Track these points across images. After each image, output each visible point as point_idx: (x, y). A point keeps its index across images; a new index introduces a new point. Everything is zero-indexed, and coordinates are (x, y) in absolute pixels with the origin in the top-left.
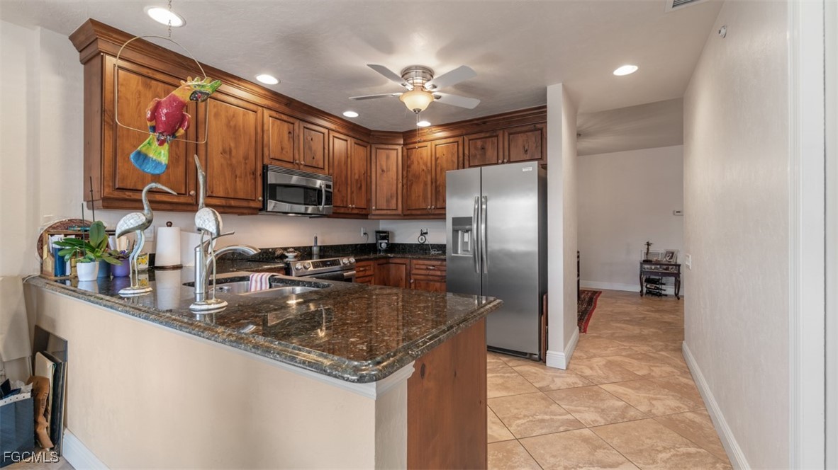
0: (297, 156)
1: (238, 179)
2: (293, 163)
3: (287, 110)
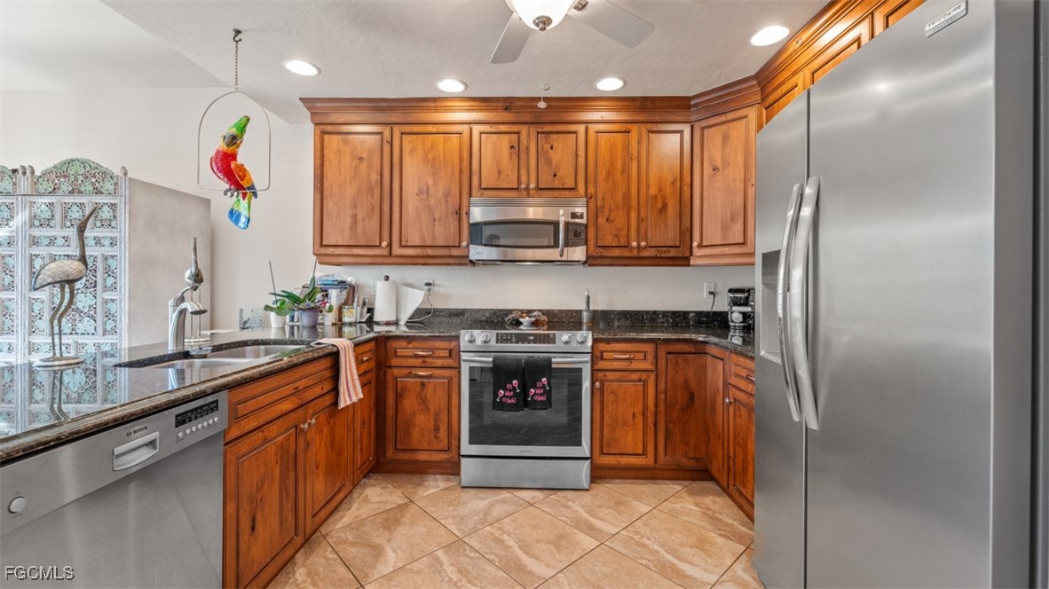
0: (524, 178)
1: (437, 222)
2: (517, 189)
3: (508, 116)
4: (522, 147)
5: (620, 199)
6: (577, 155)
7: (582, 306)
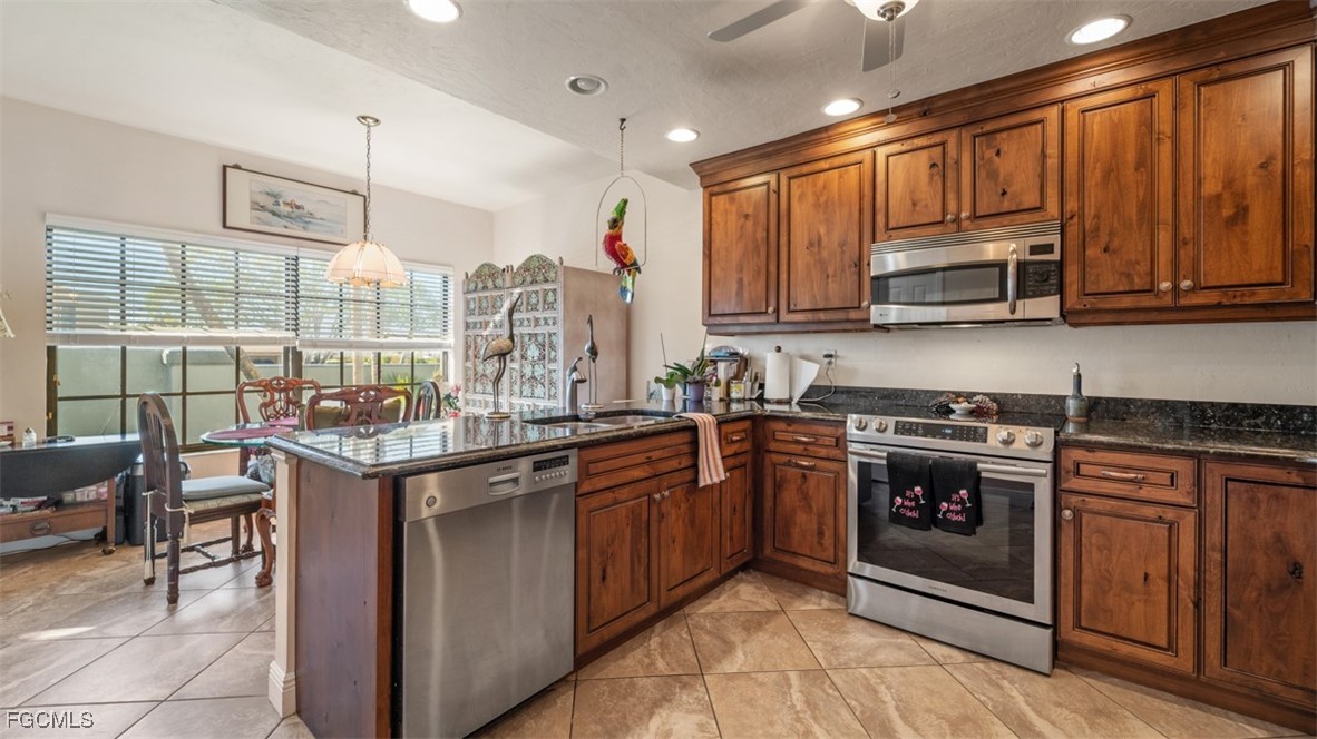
0: (952, 206)
2: (942, 222)
3: (927, 124)
4: (949, 161)
5: (1132, 211)
6: (1044, 155)
7: (1067, 390)
